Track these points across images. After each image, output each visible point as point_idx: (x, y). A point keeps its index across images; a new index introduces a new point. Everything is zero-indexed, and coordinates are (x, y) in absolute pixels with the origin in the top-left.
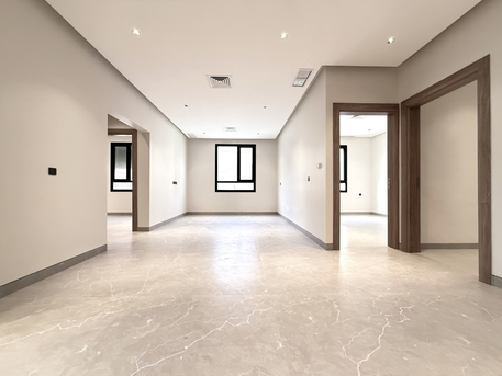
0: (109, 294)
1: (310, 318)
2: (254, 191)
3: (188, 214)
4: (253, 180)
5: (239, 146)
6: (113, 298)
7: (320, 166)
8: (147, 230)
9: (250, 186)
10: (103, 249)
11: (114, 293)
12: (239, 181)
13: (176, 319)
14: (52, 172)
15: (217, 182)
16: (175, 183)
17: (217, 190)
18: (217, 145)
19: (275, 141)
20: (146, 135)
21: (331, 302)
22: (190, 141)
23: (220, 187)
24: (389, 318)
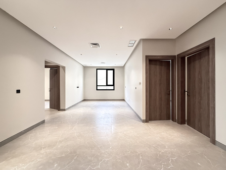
0: (41, 149)
1: (128, 165)
2: (114, 90)
3: (84, 100)
4: (113, 85)
5: (107, 70)
6: (43, 151)
7: (140, 83)
8: (64, 110)
9: (112, 88)
10: (43, 122)
11: (43, 148)
12: (107, 85)
13: (68, 164)
14: (18, 91)
15: (97, 86)
16: (78, 87)
17: (97, 90)
18: (97, 69)
19: (123, 67)
20: (64, 68)
21: (139, 154)
22: (85, 68)
23: (99, 88)
24: (164, 165)
